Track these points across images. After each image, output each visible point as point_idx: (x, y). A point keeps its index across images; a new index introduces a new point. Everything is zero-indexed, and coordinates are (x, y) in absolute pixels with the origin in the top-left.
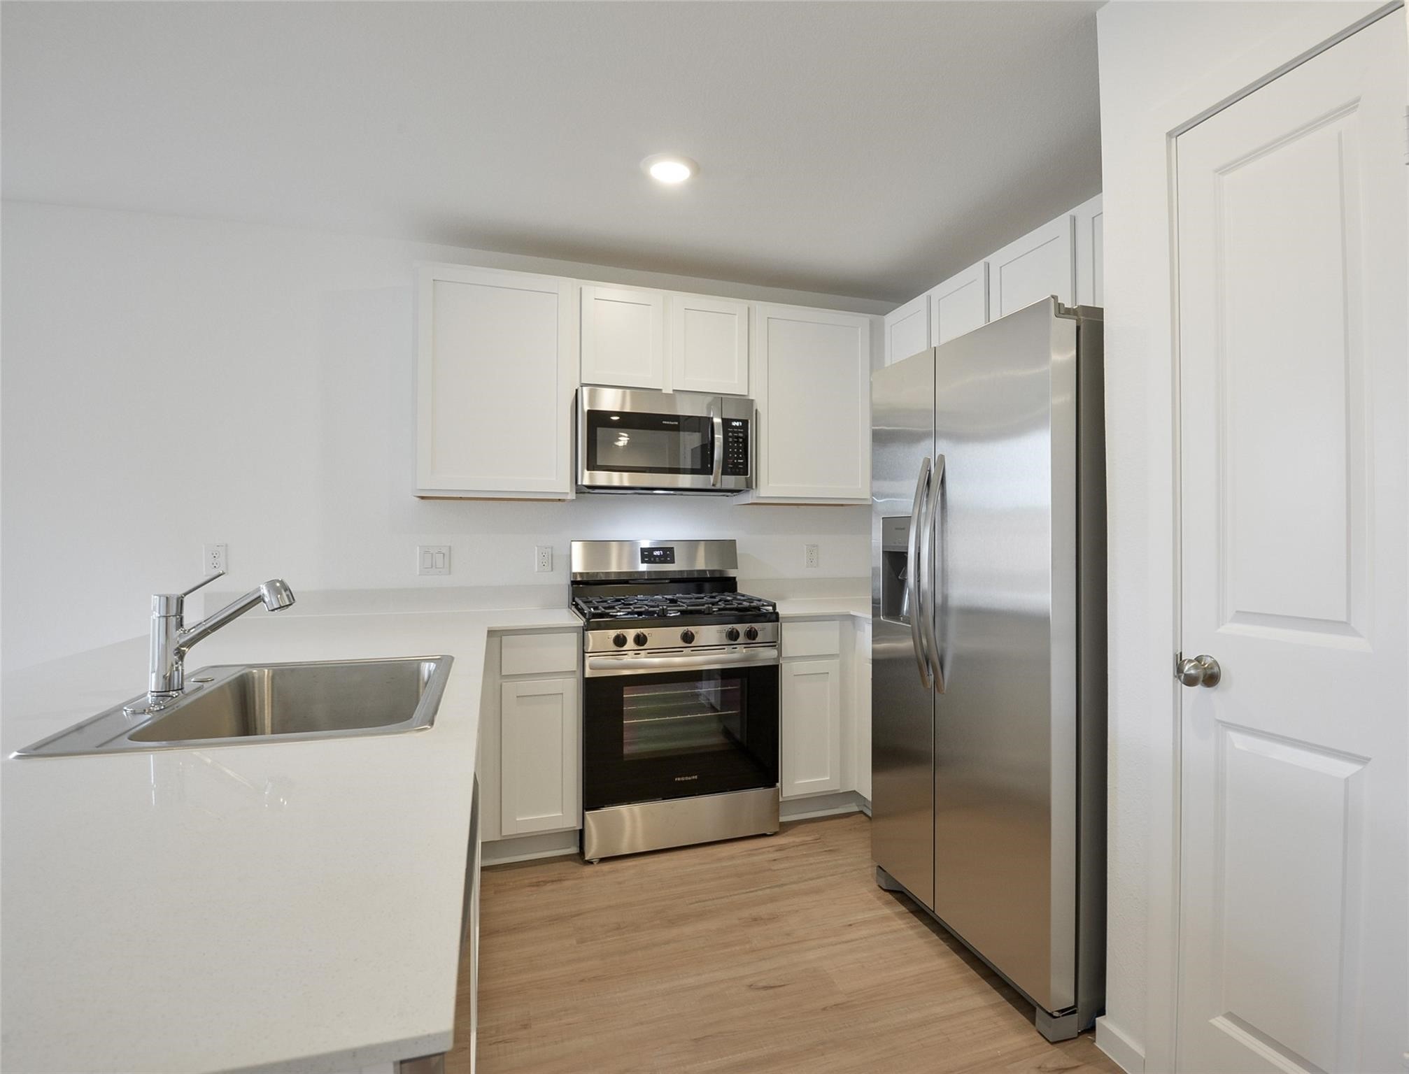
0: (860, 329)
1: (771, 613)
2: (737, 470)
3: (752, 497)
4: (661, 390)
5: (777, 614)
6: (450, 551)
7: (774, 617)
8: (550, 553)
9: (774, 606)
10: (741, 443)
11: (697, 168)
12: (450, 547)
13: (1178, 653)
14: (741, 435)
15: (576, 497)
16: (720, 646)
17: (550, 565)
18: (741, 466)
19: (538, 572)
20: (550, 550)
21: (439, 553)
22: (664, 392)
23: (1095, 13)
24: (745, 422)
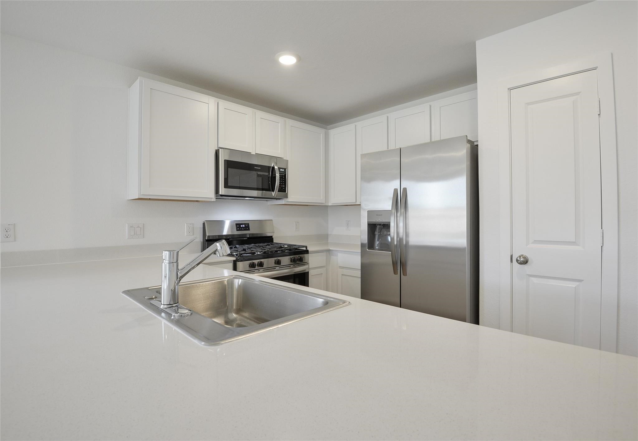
0: (322, 134)
1: (305, 250)
2: (282, 190)
3: (285, 202)
4: (251, 153)
5: (308, 250)
6: (144, 226)
7: (307, 252)
8: (192, 226)
9: (306, 247)
10: (284, 178)
11: (299, 59)
12: (144, 224)
13: (511, 255)
14: (284, 175)
15: (216, 200)
16: (288, 266)
17: (192, 232)
18: (283, 188)
19: (187, 235)
20: (192, 225)
21: (138, 227)
22: (252, 153)
23: (475, 42)
24: (285, 169)
